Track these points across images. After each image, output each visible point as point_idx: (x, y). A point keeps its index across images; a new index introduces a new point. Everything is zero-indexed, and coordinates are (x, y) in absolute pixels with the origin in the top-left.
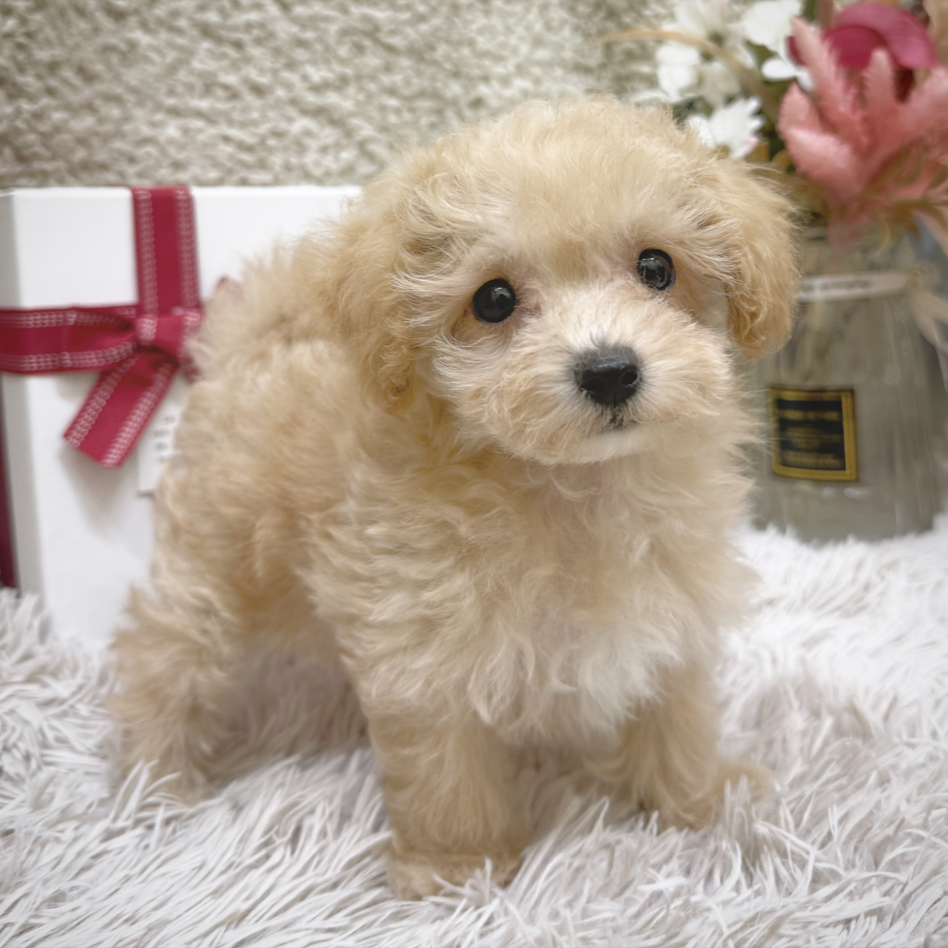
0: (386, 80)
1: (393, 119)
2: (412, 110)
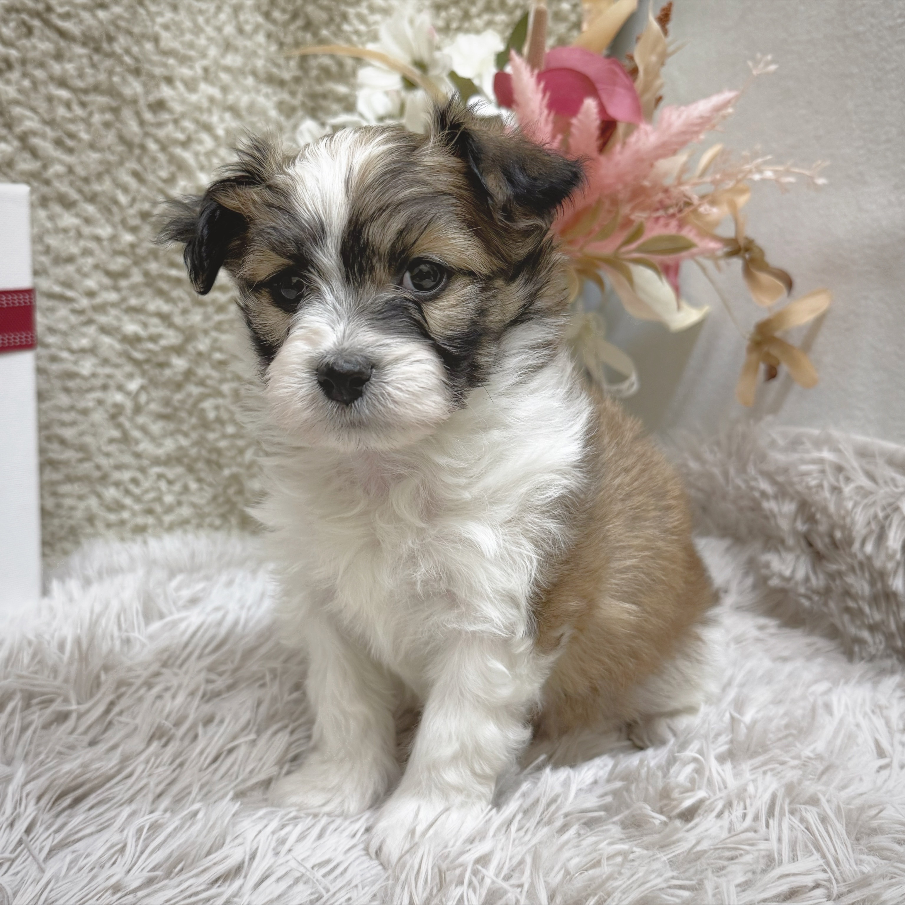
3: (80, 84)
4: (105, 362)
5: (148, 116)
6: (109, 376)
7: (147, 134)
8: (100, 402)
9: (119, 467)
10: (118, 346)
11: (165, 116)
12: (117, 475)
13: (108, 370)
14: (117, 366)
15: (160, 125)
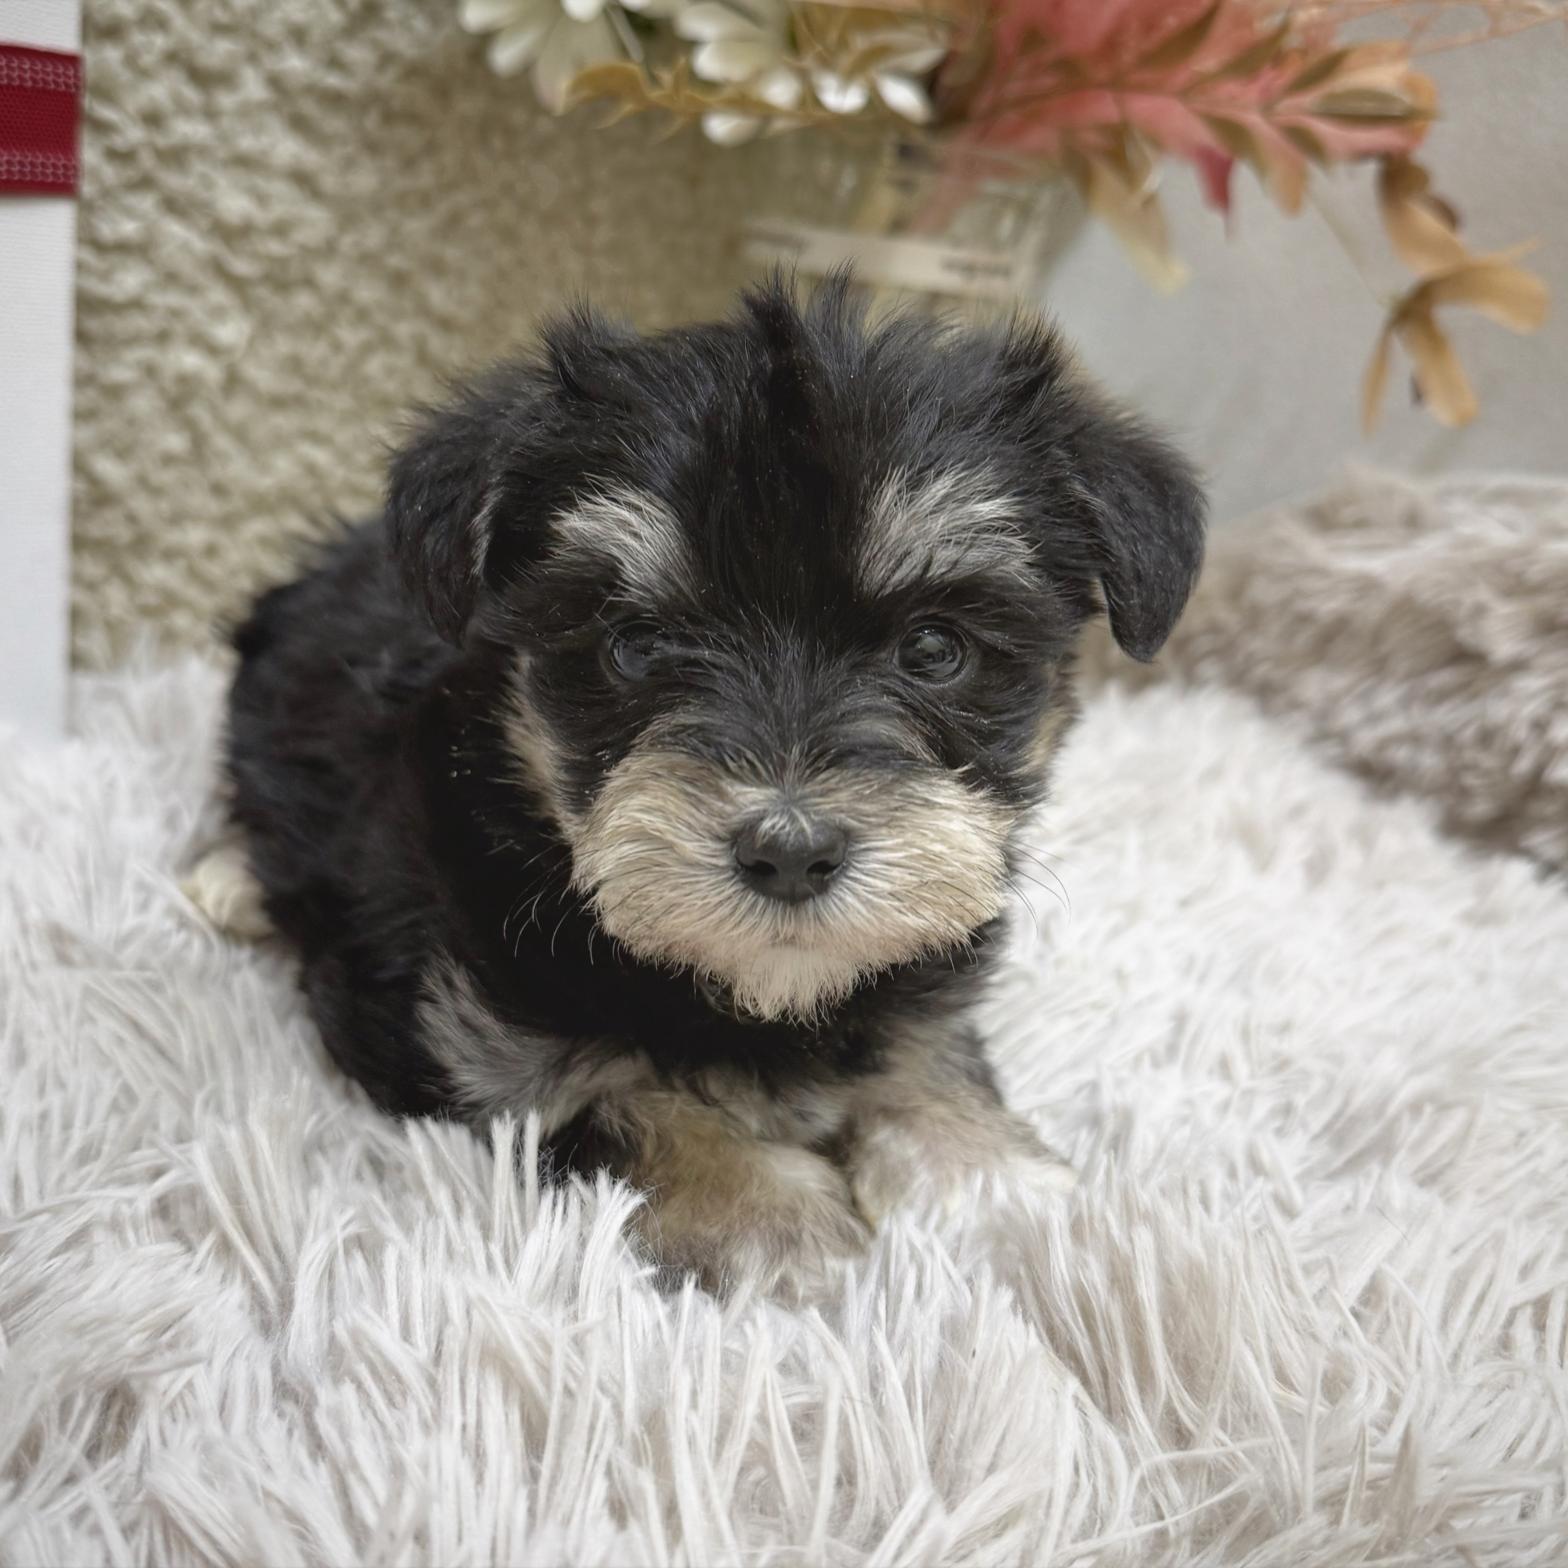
4: (171, 279)
6: (176, 314)
8: (150, 371)
9: (177, 519)
10: (200, 245)
12: (172, 537)
13: (173, 299)
14: (193, 290)
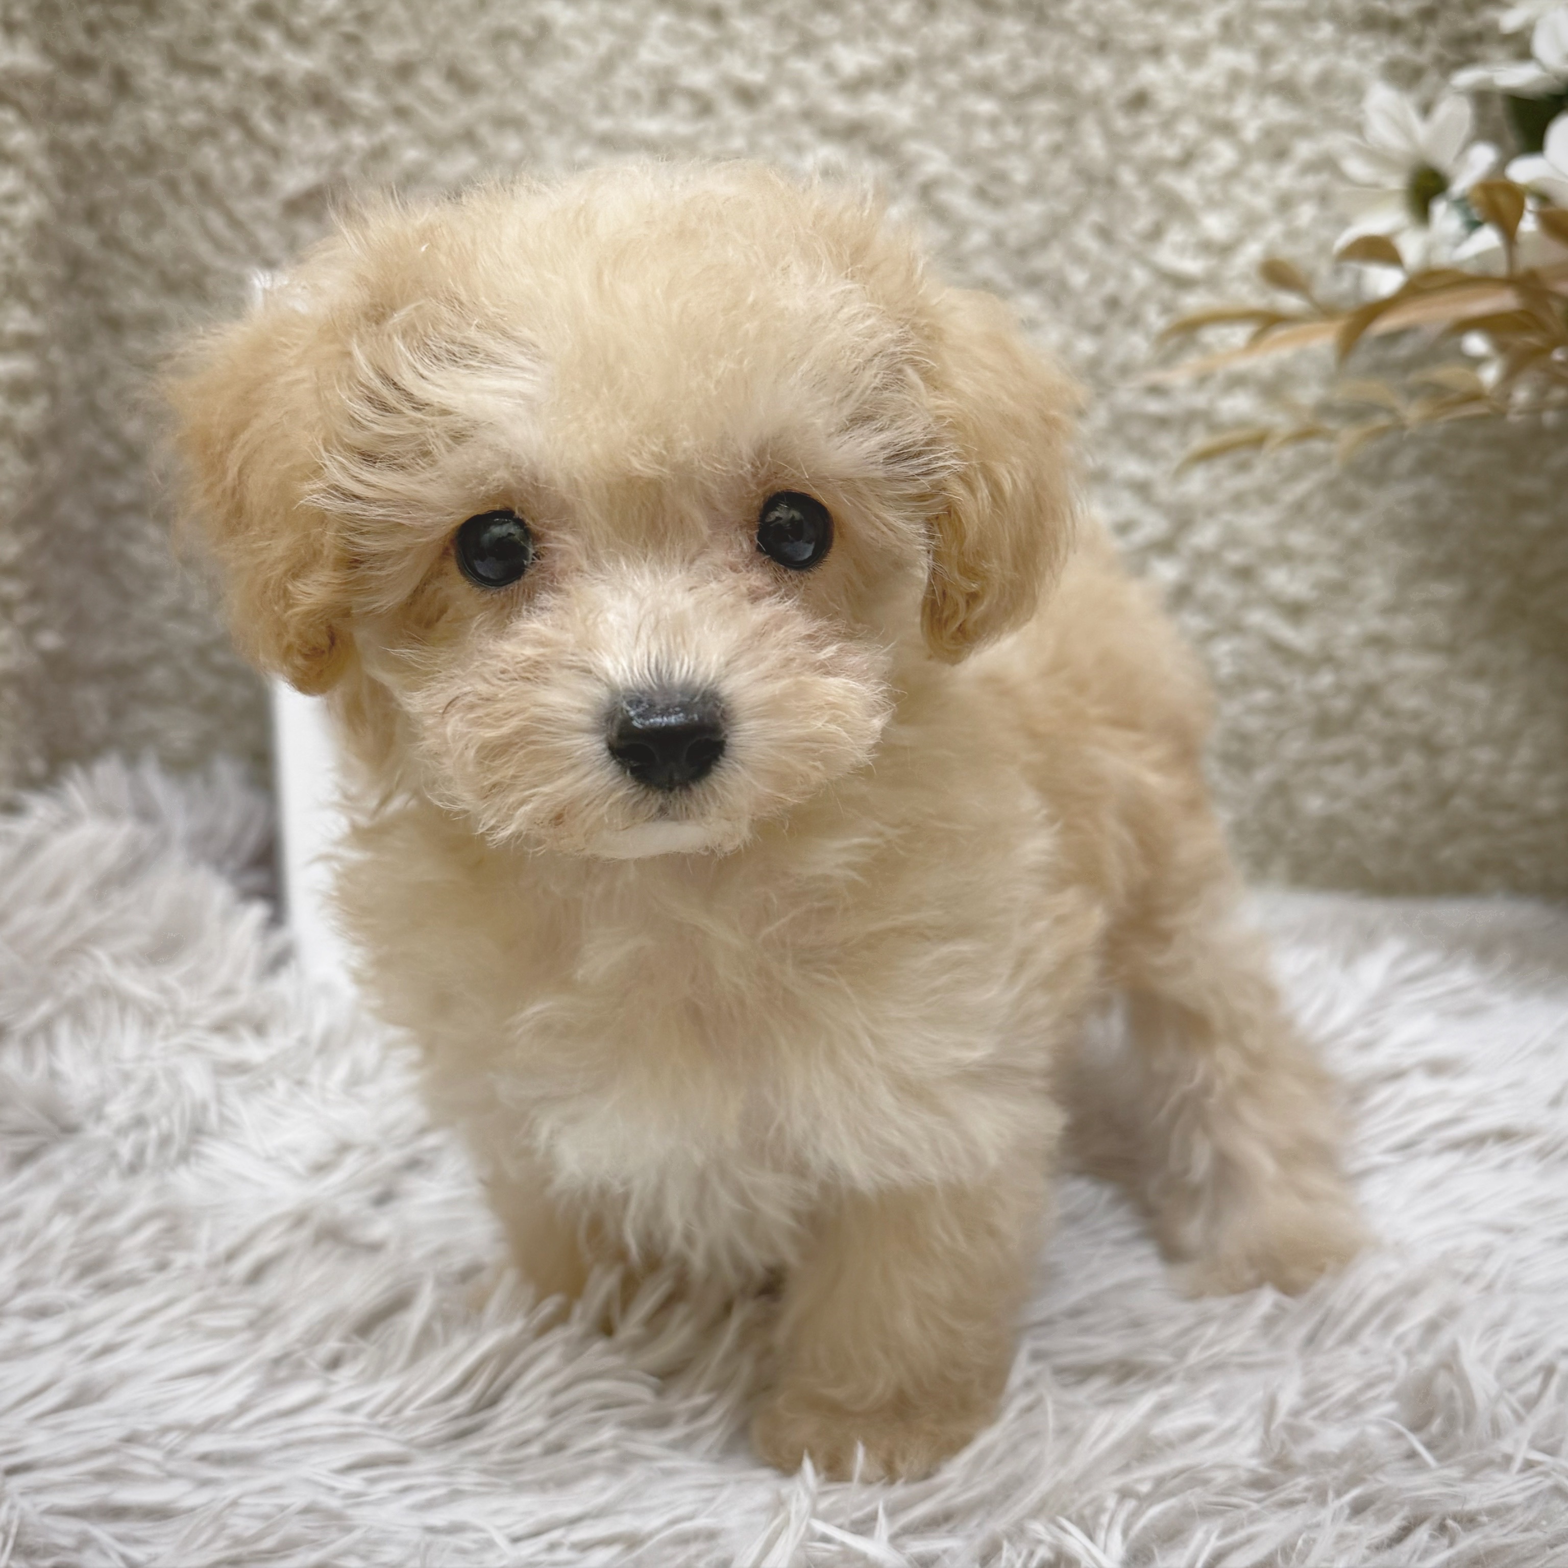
0: (975, 64)
1: (984, 139)
2: (1021, 120)
3: (1012, 85)
5: (1121, 123)
7: (1119, 158)
11: (1148, 119)
15: (1138, 135)
